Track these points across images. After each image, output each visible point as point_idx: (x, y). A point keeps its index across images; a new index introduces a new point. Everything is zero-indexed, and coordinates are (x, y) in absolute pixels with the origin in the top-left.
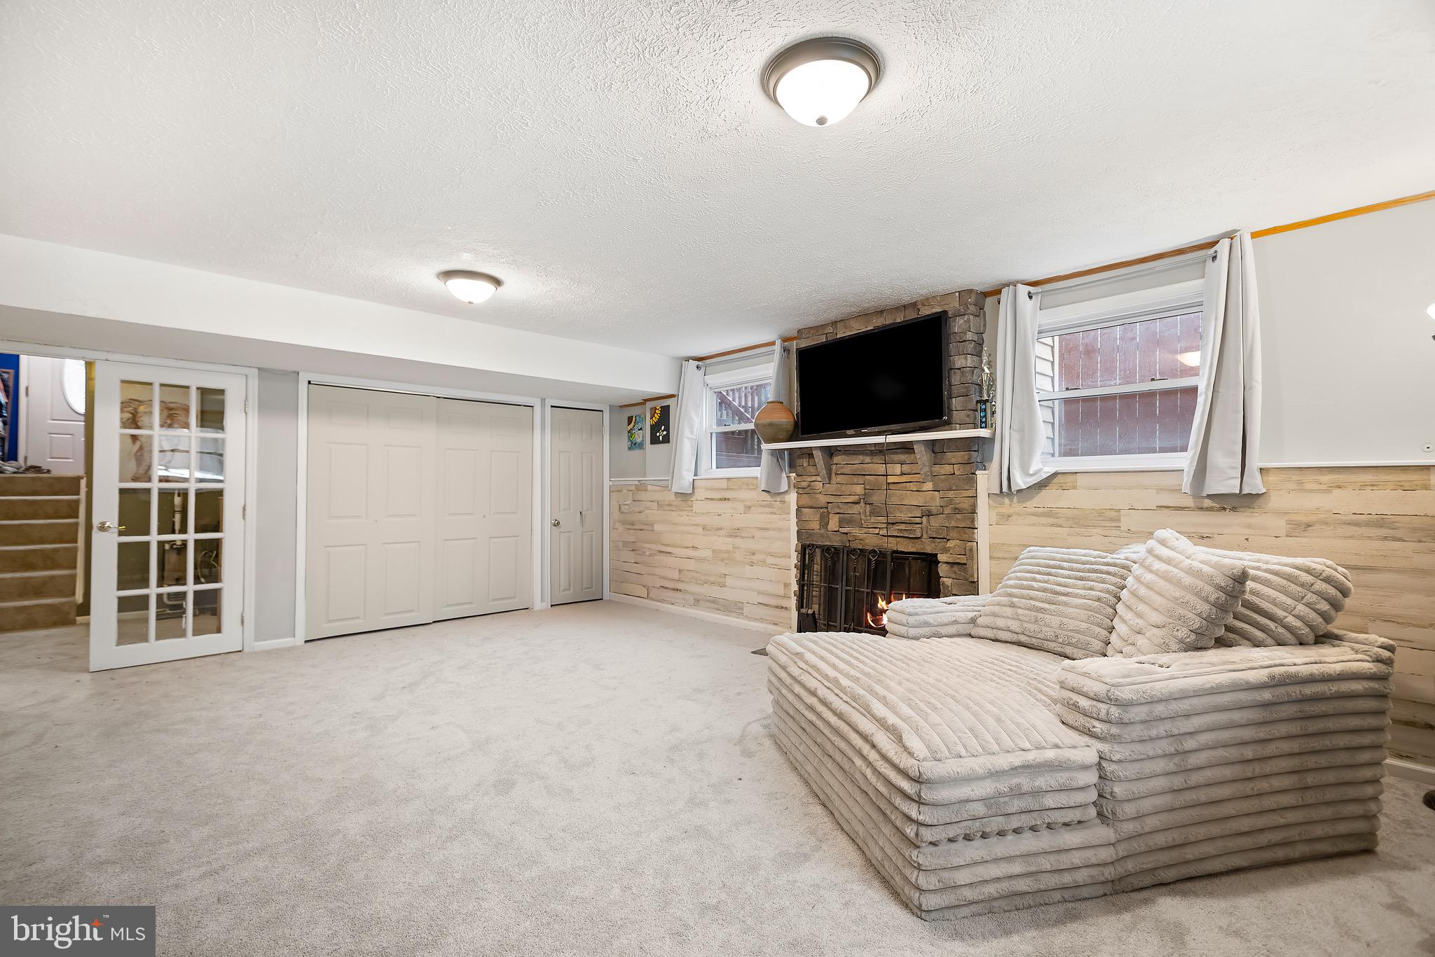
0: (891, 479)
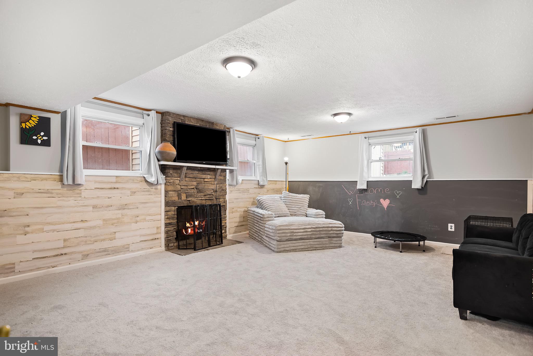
0: (206, 180)
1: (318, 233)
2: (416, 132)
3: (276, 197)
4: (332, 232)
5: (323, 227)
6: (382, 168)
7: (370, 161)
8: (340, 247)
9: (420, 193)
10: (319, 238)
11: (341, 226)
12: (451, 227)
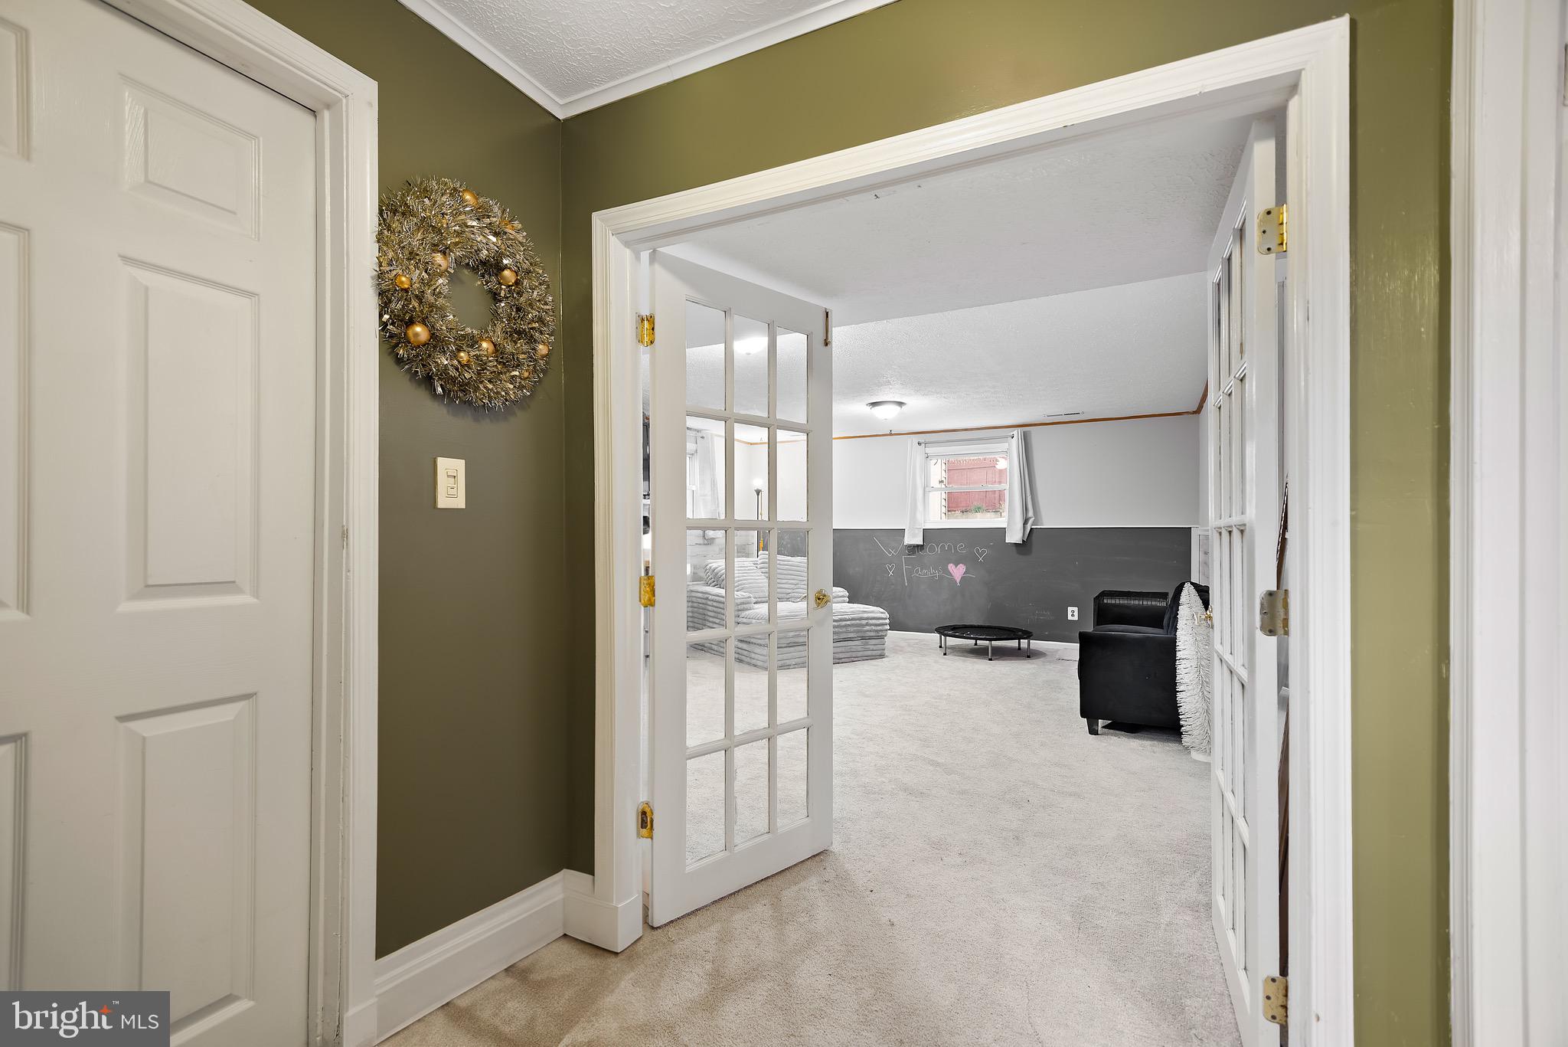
1: (844, 630)
2: (1013, 437)
3: (746, 564)
4: (868, 628)
5: (853, 619)
6: (944, 503)
7: (927, 489)
8: (882, 656)
9: (1019, 553)
10: (845, 640)
11: (883, 616)
12: (1073, 613)
